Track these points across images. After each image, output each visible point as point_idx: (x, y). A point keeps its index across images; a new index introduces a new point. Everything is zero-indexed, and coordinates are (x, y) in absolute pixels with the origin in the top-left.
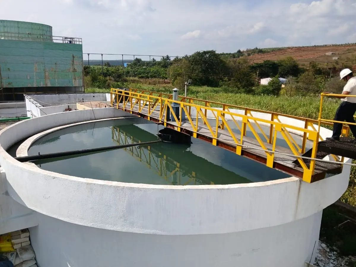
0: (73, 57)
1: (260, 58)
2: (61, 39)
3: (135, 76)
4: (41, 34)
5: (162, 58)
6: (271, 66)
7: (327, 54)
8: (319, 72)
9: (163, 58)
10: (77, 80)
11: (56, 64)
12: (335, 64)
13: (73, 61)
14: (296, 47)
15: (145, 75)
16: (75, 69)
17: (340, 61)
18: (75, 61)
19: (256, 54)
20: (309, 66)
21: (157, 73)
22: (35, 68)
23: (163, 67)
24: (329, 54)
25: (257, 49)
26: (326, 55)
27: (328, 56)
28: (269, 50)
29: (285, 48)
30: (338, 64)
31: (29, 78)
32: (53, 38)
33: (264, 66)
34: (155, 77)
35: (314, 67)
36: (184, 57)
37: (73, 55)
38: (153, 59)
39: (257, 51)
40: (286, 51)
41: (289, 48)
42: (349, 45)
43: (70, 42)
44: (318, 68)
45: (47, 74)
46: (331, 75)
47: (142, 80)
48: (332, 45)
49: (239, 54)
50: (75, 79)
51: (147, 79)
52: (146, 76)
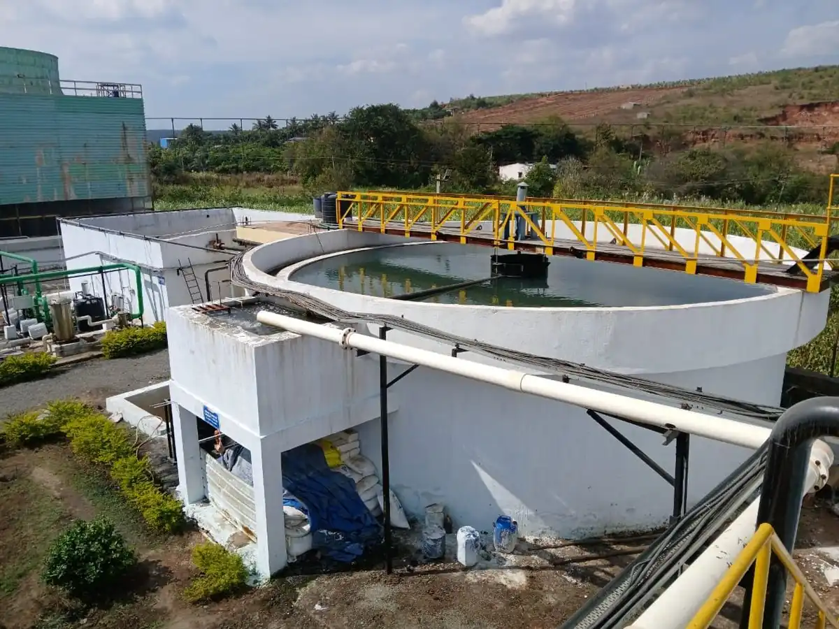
0: (125, 128)
1: (483, 119)
2: (94, 86)
3: (208, 168)
4: (39, 75)
5: (256, 122)
6: (519, 137)
7: (624, 106)
8: (618, 146)
9: (260, 123)
10: (135, 183)
11: (85, 147)
12: (642, 128)
13: (125, 138)
14: (556, 93)
15: (231, 166)
16: (131, 156)
17: (653, 123)
18: (128, 137)
19: (473, 111)
20: (595, 134)
21: (258, 160)
22: (37, 157)
23: (266, 144)
24: (628, 106)
25: (473, 98)
26: (622, 109)
27: (626, 111)
28: (499, 102)
29: (533, 94)
30: (649, 128)
31: (24, 181)
32: (62, 85)
33: (504, 137)
34: (257, 169)
35: (606, 135)
36: (309, 120)
37: (124, 125)
38: (235, 126)
39: (474, 104)
40: (538, 103)
41: (542, 95)
42: (666, 86)
43: (116, 94)
44: (614, 139)
45: (66, 170)
46: (642, 152)
47: (226, 178)
48: (630, 87)
49: (436, 111)
50: (131, 180)
51: (239, 176)
52: (233, 168)
